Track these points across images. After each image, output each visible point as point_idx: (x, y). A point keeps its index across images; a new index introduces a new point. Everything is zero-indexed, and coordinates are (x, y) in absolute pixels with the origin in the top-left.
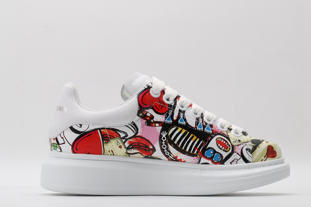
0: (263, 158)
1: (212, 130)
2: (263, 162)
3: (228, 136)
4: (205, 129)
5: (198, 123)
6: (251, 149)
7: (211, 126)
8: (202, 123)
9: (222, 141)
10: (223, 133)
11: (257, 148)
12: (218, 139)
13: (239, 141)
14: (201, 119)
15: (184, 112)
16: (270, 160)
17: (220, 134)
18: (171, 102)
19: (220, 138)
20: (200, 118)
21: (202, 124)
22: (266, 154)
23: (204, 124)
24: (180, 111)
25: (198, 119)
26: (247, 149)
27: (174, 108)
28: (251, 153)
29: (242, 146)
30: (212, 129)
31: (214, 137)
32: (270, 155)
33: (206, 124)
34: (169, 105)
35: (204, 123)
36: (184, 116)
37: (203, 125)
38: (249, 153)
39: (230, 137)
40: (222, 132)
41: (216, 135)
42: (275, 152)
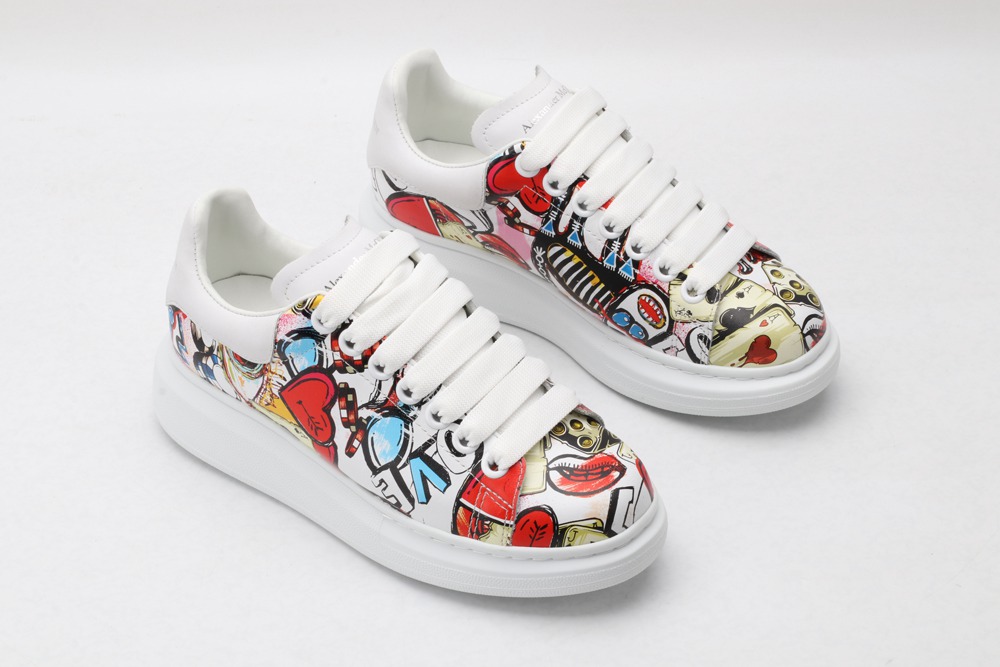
0: (736, 361)
1: (635, 274)
2: (735, 369)
3: (669, 295)
4: (620, 269)
5: (608, 252)
6: (710, 337)
7: (637, 264)
8: (618, 253)
9: (651, 304)
10: (659, 286)
11: (727, 338)
12: (643, 298)
13: (689, 313)
14: (617, 244)
15: (583, 220)
16: (753, 369)
17: (651, 287)
18: (559, 193)
19: (649, 296)
20: (616, 240)
21: (616, 255)
22: (746, 354)
23: (622, 257)
24: (575, 216)
25: (610, 242)
26: (700, 337)
27: (563, 207)
28: (708, 347)
29: (692, 325)
30: (637, 272)
31: (635, 290)
32: (755, 359)
33: (626, 257)
34: (553, 198)
35: (622, 253)
36: (581, 229)
37: (618, 258)
38: (704, 346)
39: (671, 298)
40: (659, 283)
41: (641, 287)
42: (774, 352)
